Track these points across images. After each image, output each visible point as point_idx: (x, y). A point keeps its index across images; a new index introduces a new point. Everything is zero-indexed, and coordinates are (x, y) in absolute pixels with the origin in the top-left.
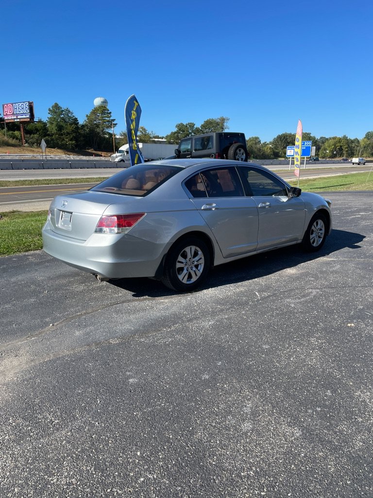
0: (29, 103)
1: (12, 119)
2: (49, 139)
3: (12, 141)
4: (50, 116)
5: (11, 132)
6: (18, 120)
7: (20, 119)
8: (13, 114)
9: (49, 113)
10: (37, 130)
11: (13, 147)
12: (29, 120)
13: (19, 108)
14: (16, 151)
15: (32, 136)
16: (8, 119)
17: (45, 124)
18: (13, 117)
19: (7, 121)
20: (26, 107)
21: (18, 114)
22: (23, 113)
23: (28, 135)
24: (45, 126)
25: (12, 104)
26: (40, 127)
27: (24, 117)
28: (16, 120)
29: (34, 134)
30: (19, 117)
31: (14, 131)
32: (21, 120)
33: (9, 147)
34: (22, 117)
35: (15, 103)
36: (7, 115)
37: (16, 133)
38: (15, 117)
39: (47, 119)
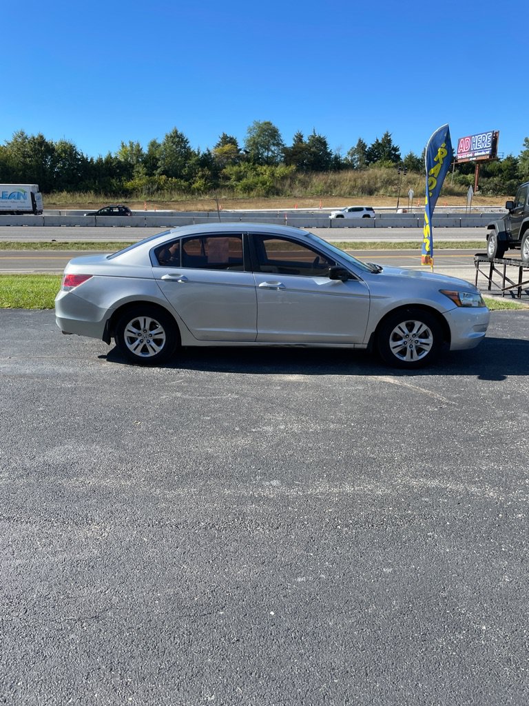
0: (493, 134)
1: (467, 158)
2: (515, 183)
3: (457, 188)
4: (525, 149)
5: (462, 176)
6: (474, 159)
7: (476, 157)
8: (470, 151)
9: (524, 145)
10: (500, 171)
11: (457, 196)
12: (488, 157)
13: (478, 142)
14: (460, 201)
15: (491, 179)
16: (462, 159)
17: (516, 162)
18: (468, 156)
19: (459, 161)
20: (488, 140)
21: (476, 150)
22: (483, 149)
23: (486, 179)
24: (515, 164)
25: (471, 137)
26: (506, 167)
27: (483, 153)
28: (471, 159)
29: (495, 176)
30: (476, 154)
31: (467, 174)
32: (479, 158)
33: (452, 197)
34: (480, 154)
35: (474, 136)
36: (461, 152)
37: (470, 177)
38: (471, 155)
39: (520, 154)
